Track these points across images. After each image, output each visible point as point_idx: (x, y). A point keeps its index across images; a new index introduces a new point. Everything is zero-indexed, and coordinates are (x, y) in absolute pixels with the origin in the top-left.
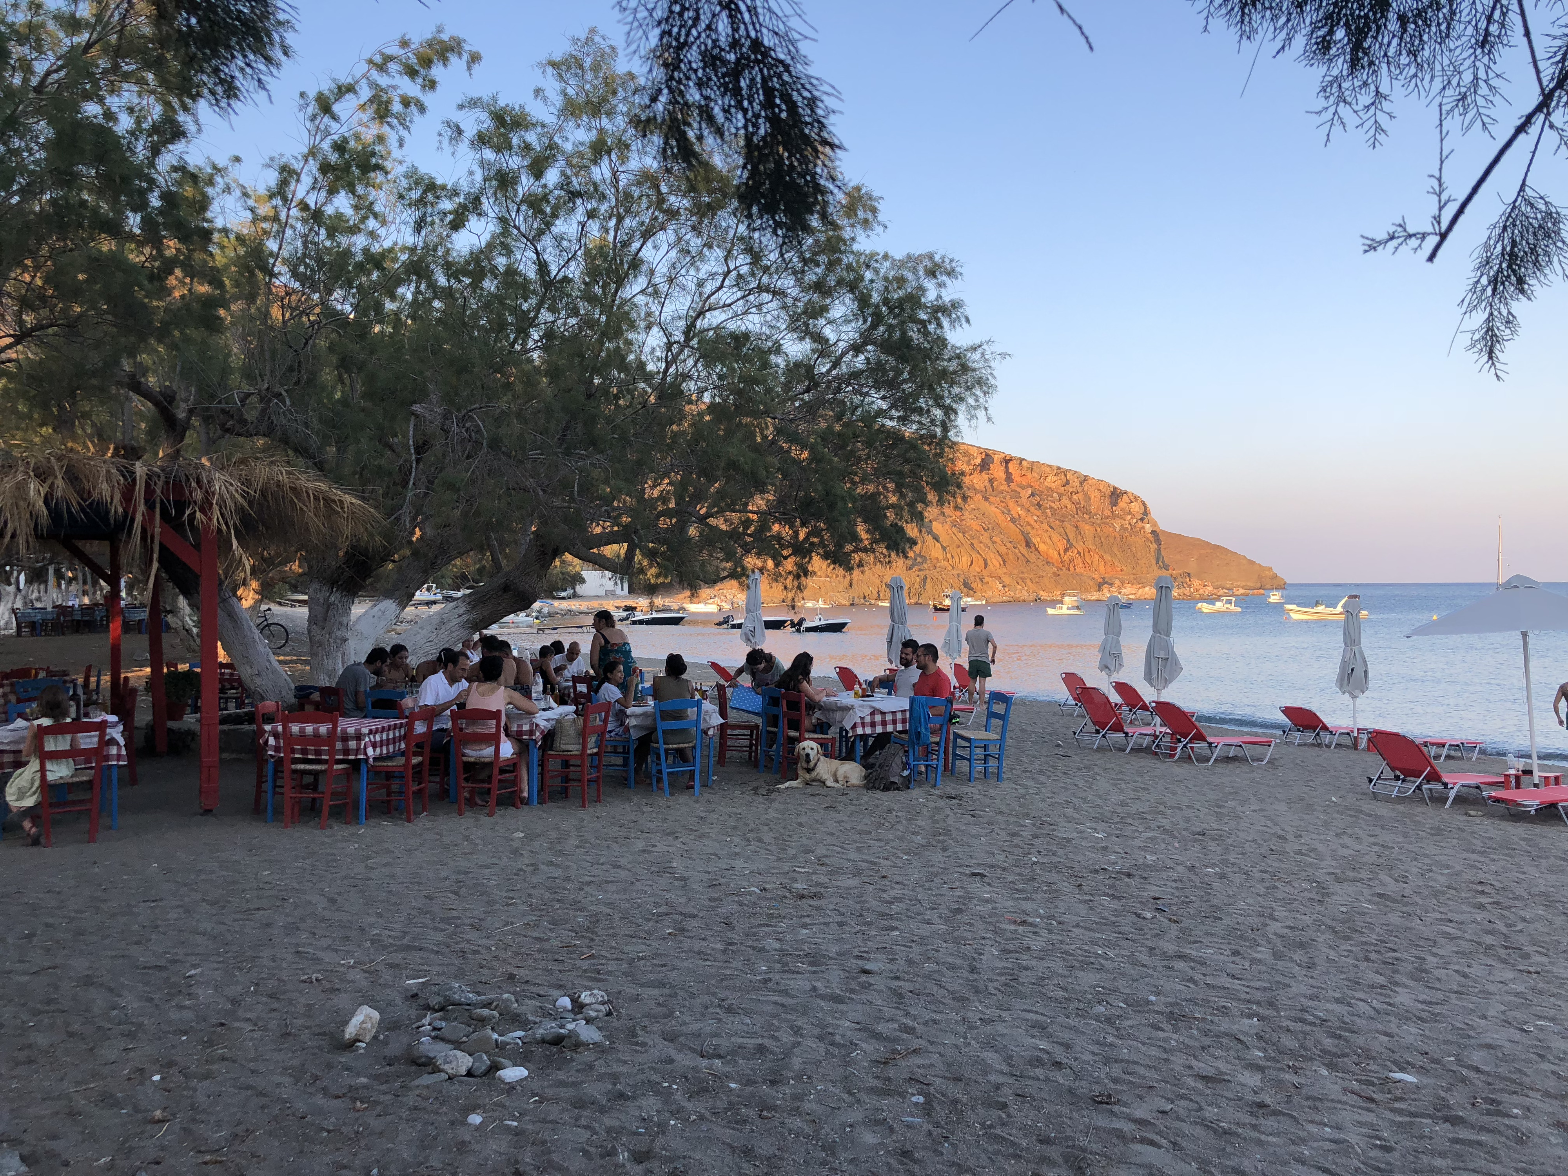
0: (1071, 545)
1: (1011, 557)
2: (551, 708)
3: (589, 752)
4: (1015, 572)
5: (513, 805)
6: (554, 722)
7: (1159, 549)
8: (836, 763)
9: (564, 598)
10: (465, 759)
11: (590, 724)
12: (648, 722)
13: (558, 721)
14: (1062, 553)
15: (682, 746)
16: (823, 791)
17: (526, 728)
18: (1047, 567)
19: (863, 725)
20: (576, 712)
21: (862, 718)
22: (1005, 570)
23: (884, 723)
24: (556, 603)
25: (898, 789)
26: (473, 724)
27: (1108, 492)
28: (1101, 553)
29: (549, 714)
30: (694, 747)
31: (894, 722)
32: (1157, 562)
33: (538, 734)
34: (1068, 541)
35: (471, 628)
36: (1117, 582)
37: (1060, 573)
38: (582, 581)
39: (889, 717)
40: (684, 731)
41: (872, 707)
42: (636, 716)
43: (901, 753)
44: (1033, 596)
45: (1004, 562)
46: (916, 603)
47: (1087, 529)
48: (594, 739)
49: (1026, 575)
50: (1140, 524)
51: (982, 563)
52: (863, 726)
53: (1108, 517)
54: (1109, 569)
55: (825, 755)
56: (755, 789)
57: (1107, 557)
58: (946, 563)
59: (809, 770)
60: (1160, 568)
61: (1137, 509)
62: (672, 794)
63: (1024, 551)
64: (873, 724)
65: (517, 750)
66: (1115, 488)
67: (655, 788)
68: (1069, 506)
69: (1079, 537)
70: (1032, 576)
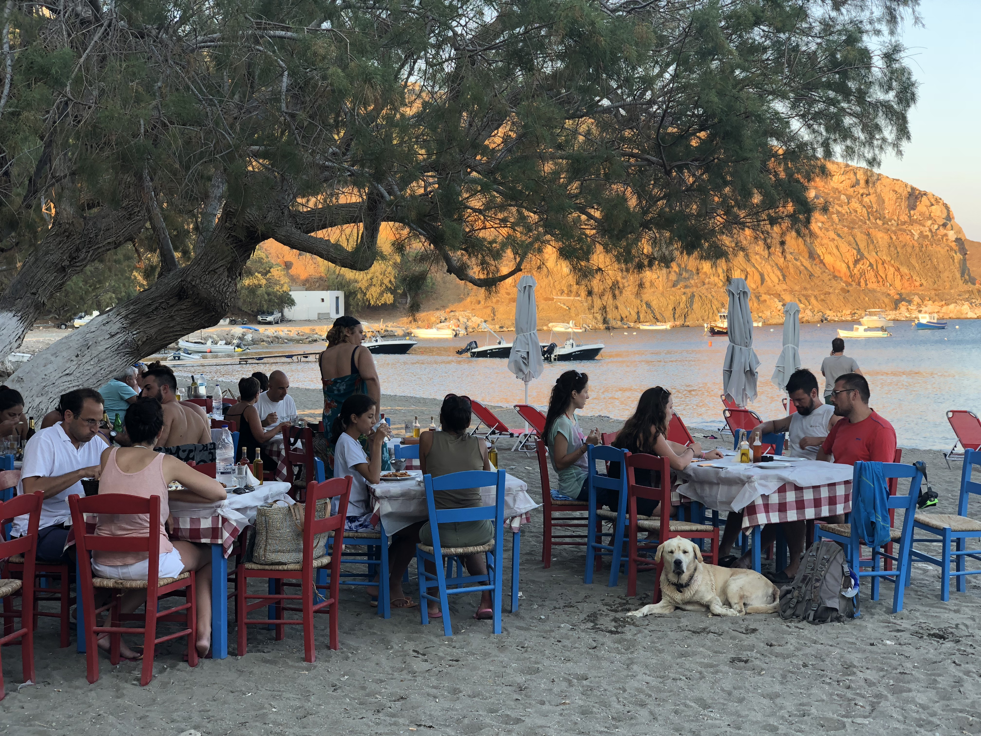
0: (862, 257)
1: (792, 271)
2: (249, 488)
3: (316, 563)
4: (797, 288)
5: (185, 659)
6: (254, 513)
7: (965, 260)
8: (723, 572)
9: (270, 323)
10: (97, 582)
11: (317, 517)
12: (412, 508)
13: (261, 512)
14: (851, 266)
15: (471, 549)
16: (708, 622)
17: (206, 524)
18: (834, 282)
19: (767, 508)
20: (292, 493)
21: (765, 497)
22: (785, 287)
23: (800, 505)
24: (262, 329)
25: (838, 619)
26: (112, 521)
27: (905, 194)
28: (897, 264)
29: (245, 499)
30: (493, 552)
31: (817, 503)
32: (962, 275)
33: (226, 535)
34: (859, 251)
35: (130, 354)
36: (916, 299)
37: (850, 288)
38: (292, 303)
39: (808, 496)
40: (473, 525)
41: (781, 479)
42: (390, 498)
43: (840, 558)
44: (818, 317)
45: (784, 276)
46: (683, 326)
47: (881, 237)
48: (323, 542)
49: (810, 292)
50: (942, 231)
51: (757, 277)
52: (767, 511)
53: (904, 223)
54: (907, 284)
55: (708, 560)
56: (593, 618)
57: (904, 270)
58: (716, 279)
59: (680, 587)
60: (966, 282)
61: (938, 213)
62: (456, 631)
63: (807, 263)
64: (782, 508)
65: (192, 564)
66: (913, 189)
67: (426, 619)
68: (859, 210)
69: (871, 247)
70: (816, 293)
